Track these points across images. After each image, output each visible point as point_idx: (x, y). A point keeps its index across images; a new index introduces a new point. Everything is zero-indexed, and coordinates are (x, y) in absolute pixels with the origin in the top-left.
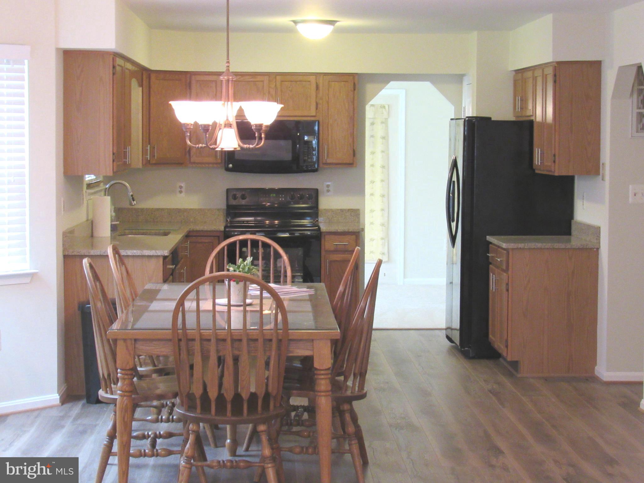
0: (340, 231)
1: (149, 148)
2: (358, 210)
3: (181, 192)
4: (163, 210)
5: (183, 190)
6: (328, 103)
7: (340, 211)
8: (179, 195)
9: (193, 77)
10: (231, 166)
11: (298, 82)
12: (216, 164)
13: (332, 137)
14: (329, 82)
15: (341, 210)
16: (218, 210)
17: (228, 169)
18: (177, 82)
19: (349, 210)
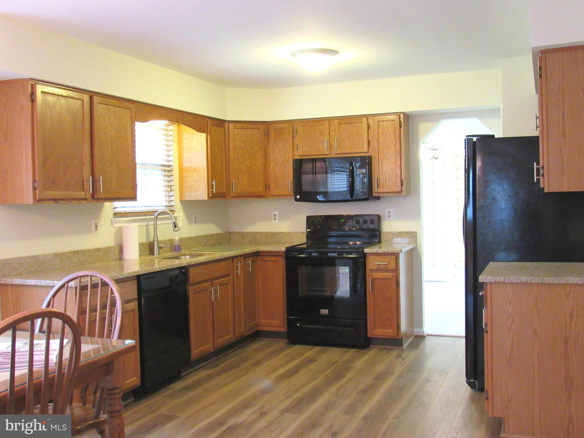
0: (381, 252)
1: (214, 183)
2: (416, 232)
3: (275, 219)
4: (261, 233)
5: (277, 217)
6: (378, 140)
7: (399, 234)
8: (274, 221)
9: (270, 125)
10: (298, 197)
11: (353, 124)
12: (290, 195)
13: (382, 170)
14: (378, 122)
15: (399, 232)
16: (302, 233)
17: (296, 200)
18: (256, 130)
19: (406, 232)
